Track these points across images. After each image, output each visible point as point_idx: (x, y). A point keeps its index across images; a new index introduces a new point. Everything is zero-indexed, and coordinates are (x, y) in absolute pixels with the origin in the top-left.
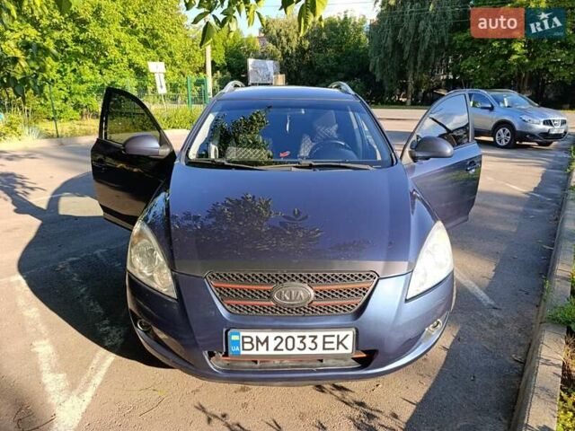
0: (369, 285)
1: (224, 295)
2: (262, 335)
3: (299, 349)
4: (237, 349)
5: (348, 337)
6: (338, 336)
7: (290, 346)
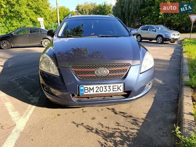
0: (128, 68)
1: (77, 73)
2: (91, 87)
3: (104, 91)
4: (83, 92)
5: (121, 86)
6: (118, 86)
7: (101, 90)
